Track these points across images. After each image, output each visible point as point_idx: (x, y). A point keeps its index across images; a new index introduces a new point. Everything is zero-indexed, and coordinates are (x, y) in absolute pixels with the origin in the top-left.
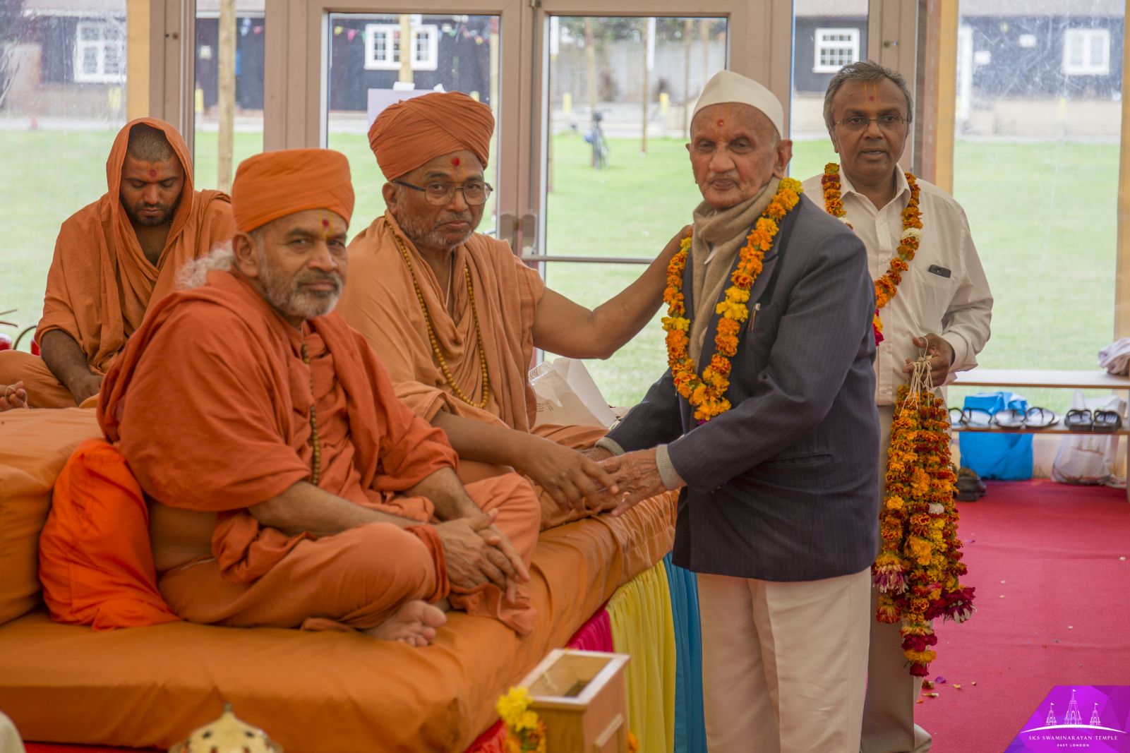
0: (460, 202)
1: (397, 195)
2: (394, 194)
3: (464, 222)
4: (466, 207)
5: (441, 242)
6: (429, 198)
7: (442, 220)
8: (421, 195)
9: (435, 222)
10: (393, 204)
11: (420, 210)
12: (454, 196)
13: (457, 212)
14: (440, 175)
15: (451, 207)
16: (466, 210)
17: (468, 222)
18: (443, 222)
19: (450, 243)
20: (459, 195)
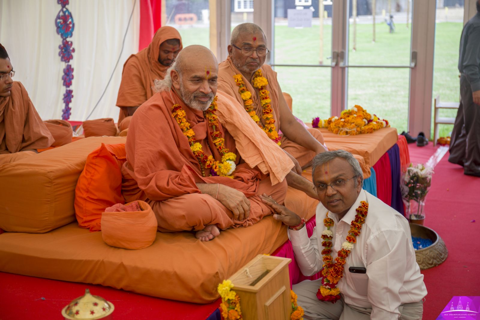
0: (255, 55)
1: (232, 50)
2: (231, 50)
3: (256, 63)
4: (257, 57)
5: (247, 70)
6: (243, 53)
7: (248, 61)
8: (240, 51)
9: (245, 61)
10: (231, 53)
11: (240, 57)
12: (253, 53)
13: (254, 59)
14: (248, 44)
15: (251, 56)
16: (257, 58)
17: (258, 64)
18: (248, 62)
19: (251, 70)
20: (255, 52)
